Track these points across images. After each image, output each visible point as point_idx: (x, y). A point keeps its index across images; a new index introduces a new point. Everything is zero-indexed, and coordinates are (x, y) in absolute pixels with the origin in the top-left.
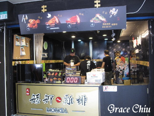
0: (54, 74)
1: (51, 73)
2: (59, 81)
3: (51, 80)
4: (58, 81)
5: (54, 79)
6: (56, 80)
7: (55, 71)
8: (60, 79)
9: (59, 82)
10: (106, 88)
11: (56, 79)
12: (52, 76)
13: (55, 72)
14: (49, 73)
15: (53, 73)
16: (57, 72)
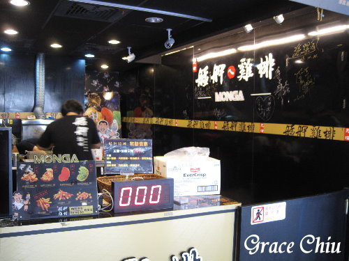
0: (56, 174)
1: (40, 169)
2: (84, 204)
3: (45, 202)
4: (79, 203)
5: (56, 196)
6: (66, 201)
7: (60, 159)
8: (85, 195)
9: (86, 208)
10: (258, 214)
11: (69, 196)
12: (46, 182)
13: (57, 168)
14: (29, 169)
15: (49, 170)
16: (68, 165)
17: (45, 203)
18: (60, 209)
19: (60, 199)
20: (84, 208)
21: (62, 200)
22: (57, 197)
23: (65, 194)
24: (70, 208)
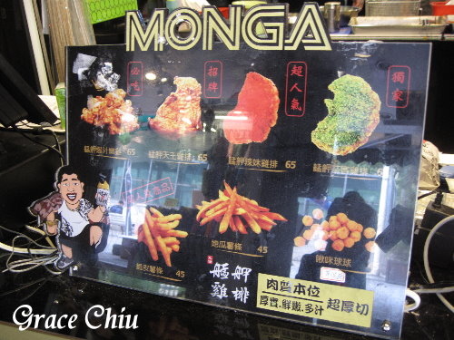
2: (330, 273)
6: (251, 240)
11: (262, 221)
17: (164, 234)
18: (220, 270)
19: (223, 227)
20: (327, 293)
21: (229, 235)
22: (211, 215)
23: (247, 206)
24: (263, 279)
